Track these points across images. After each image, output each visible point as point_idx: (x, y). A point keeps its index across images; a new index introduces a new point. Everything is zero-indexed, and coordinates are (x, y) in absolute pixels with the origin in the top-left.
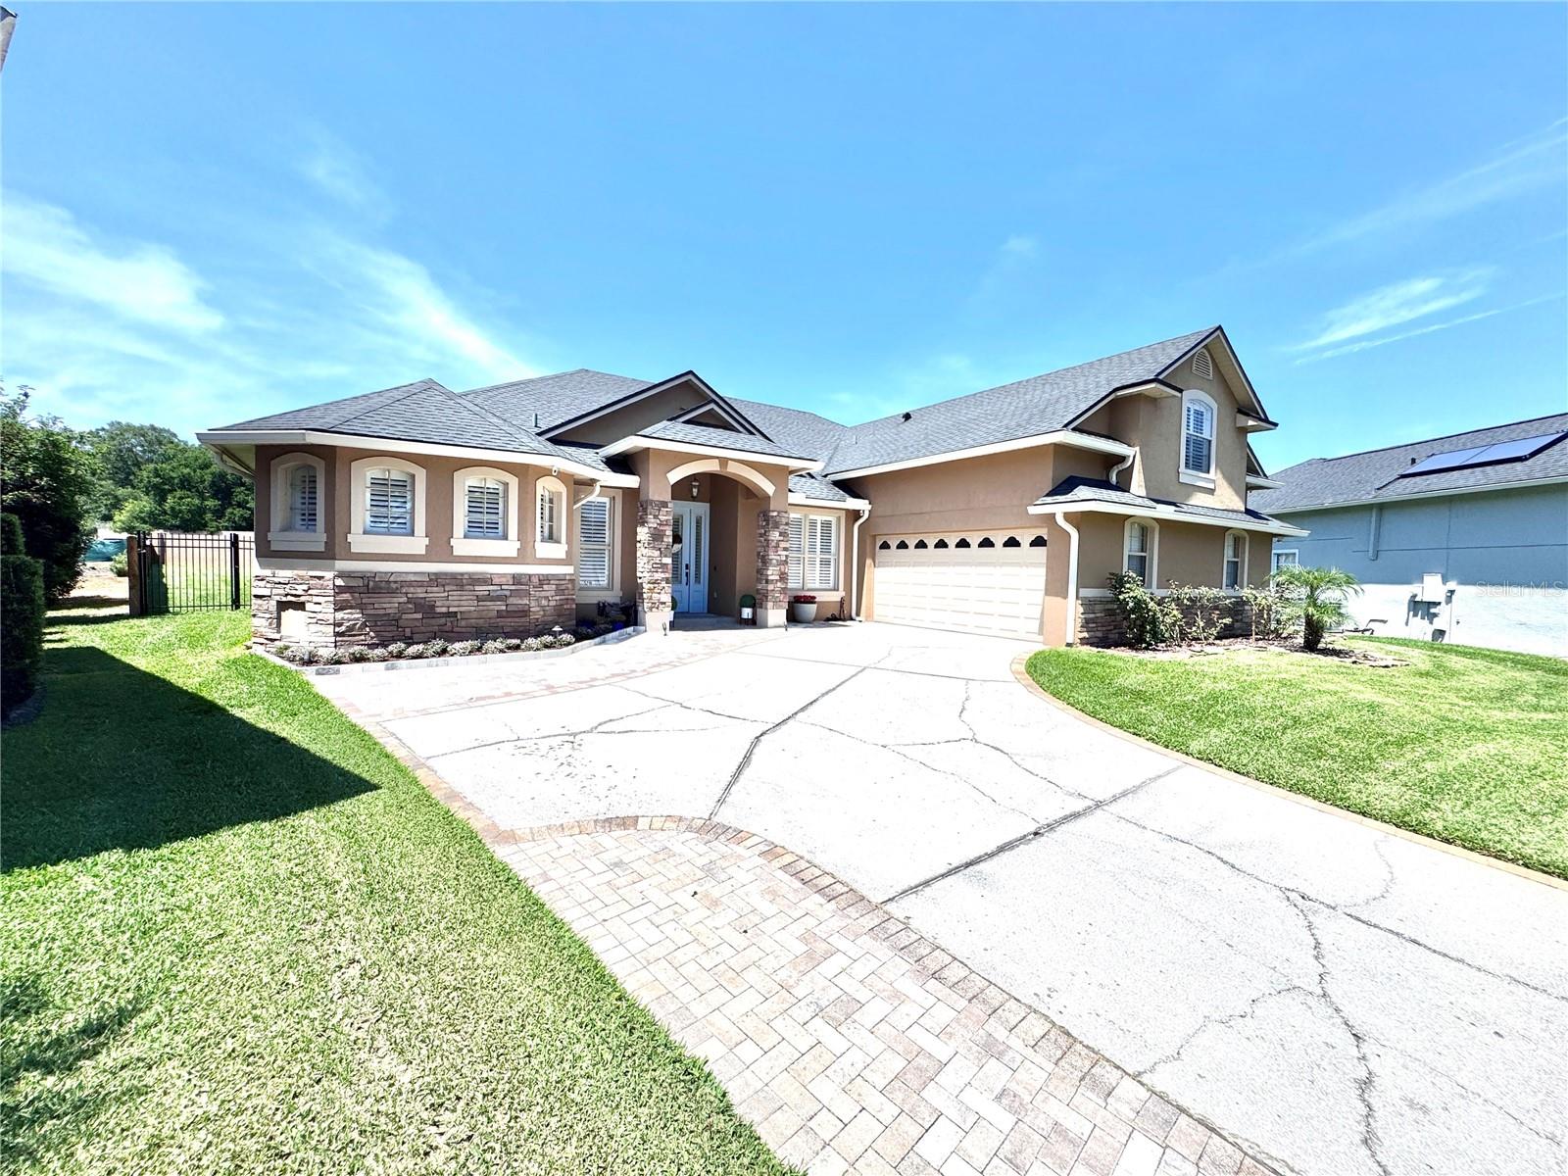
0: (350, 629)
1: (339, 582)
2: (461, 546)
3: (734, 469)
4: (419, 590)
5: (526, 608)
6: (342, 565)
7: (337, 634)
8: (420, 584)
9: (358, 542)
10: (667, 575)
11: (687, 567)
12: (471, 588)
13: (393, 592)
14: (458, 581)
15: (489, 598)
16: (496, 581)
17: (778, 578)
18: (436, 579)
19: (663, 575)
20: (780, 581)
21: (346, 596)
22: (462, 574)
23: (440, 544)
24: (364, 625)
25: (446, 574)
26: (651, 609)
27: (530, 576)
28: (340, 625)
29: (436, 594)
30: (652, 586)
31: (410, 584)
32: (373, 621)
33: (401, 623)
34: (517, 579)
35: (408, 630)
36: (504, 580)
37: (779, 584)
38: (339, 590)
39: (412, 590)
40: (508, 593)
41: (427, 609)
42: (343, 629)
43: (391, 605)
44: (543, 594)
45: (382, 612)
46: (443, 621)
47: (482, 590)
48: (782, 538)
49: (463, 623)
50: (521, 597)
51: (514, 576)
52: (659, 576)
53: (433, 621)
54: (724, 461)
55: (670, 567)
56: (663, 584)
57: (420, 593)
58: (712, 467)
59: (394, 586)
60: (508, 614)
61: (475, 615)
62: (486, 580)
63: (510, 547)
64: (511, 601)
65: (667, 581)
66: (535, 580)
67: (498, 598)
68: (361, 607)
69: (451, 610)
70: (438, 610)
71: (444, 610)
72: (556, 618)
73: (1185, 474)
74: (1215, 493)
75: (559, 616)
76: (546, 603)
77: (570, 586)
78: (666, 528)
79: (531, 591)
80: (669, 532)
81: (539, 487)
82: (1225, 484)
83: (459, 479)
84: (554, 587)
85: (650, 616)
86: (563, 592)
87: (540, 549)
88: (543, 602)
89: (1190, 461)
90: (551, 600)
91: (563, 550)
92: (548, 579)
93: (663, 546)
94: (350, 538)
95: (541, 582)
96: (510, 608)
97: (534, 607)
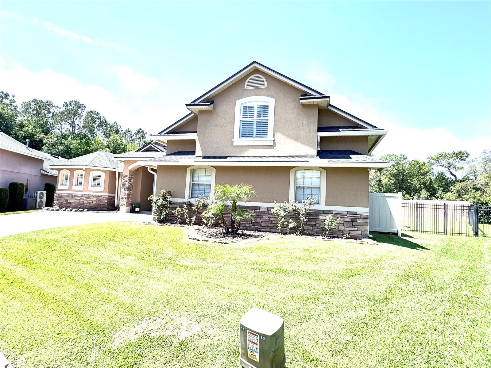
0: (56, 204)
2: (74, 188)
5: (83, 202)
8: (66, 196)
10: (126, 196)
12: (74, 197)
13: (63, 197)
14: (72, 195)
15: (77, 199)
18: (69, 195)
26: (121, 205)
27: (85, 195)
29: (69, 198)
31: (64, 196)
35: (62, 205)
40: (80, 198)
41: (66, 201)
43: (62, 200)
44: (90, 199)
45: (60, 201)
46: (69, 204)
47: (76, 197)
49: (72, 205)
51: (81, 195)
52: (123, 196)
55: (127, 194)
57: (66, 198)
61: (74, 203)
62: (77, 195)
63: (82, 188)
64: (81, 200)
65: (126, 198)
69: (70, 202)
70: (68, 202)
72: (96, 206)
73: (238, 141)
74: (275, 148)
75: (98, 206)
76: (92, 202)
77: (104, 198)
78: (126, 183)
79: (85, 198)
80: (127, 184)
81: (92, 173)
82: (289, 140)
83: (75, 172)
84: (96, 198)
85: (121, 208)
86: (100, 200)
87: (90, 188)
88: (90, 201)
89: (245, 134)
90: (94, 201)
91: (102, 189)
92: (93, 196)
93: (125, 187)
94: (58, 186)
95: (89, 196)
96: (80, 202)
97: (85, 202)
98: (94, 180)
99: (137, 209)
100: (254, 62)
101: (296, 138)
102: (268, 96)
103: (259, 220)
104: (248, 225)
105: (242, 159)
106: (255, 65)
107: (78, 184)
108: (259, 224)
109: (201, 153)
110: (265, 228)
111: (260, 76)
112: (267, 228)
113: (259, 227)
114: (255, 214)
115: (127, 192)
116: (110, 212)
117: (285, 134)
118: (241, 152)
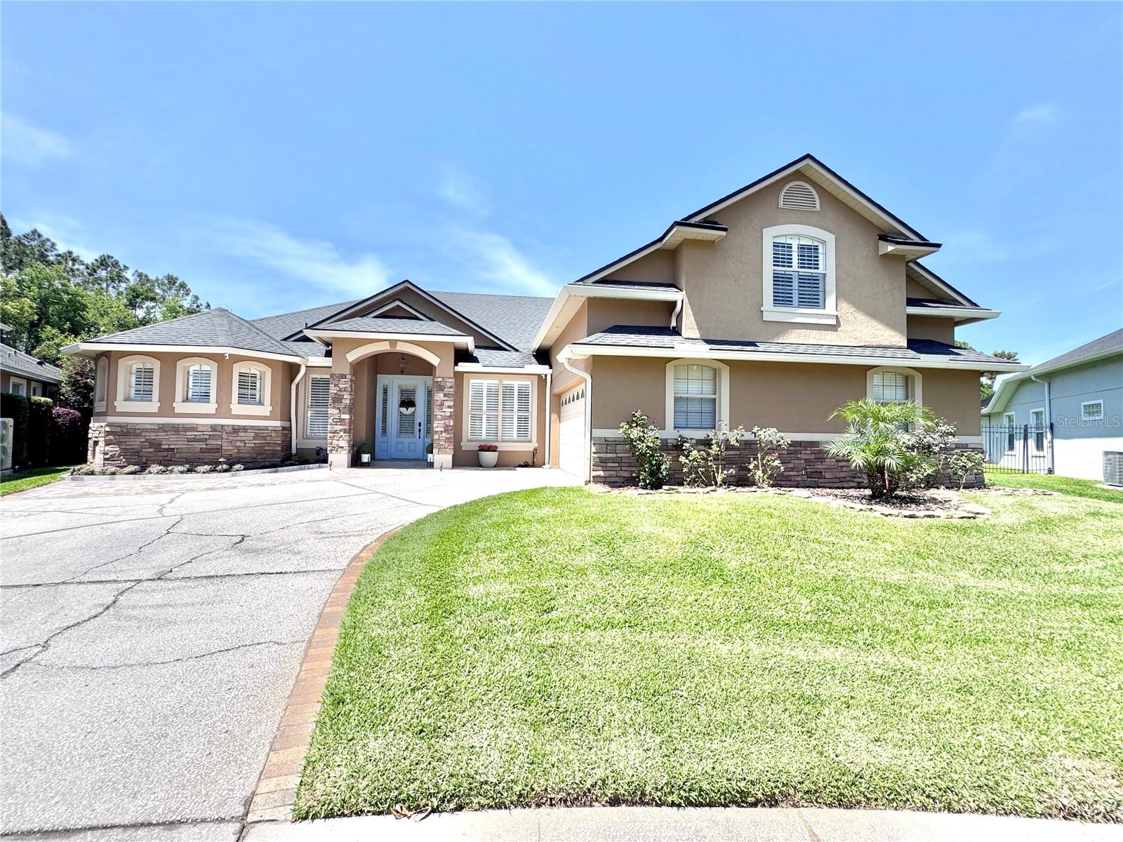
0: (112, 456)
1: (108, 429)
2: (180, 407)
3: (401, 348)
4: (152, 434)
5: (219, 447)
6: (111, 419)
7: (105, 459)
8: (153, 430)
9: (120, 405)
10: (345, 427)
11: (420, 424)
12: (184, 433)
13: (138, 435)
14: (176, 429)
15: (195, 440)
16: (200, 429)
17: (443, 429)
18: (163, 428)
19: (341, 427)
20: (445, 432)
21: (111, 437)
22: (179, 425)
23: (167, 407)
24: (120, 455)
25: (168, 424)
26: (331, 451)
27: (222, 426)
28: (107, 454)
29: (162, 436)
30: (332, 435)
31: (147, 430)
32: (124, 452)
33: (141, 454)
34: (214, 428)
35: (144, 458)
36: (205, 429)
37: (444, 435)
38: (108, 433)
39: (147, 434)
40: (207, 437)
41: (156, 445)
42: (108, 456)
43: (135, 443)
44: (238, 438)
45: (130, 447)
46: (166, 453)
47: (190, 434)
48: (446, 398)
49: (178, 455)
50: (216, 440)
51: (212, 426)
52: (338, 427)
53: (160, 454)
54: (393, 343)
55: (347, 421)
56: (342, 433)
57: (153, 436)
58: (385, 347)
59: (138, 431)
60: (209, 451)
61: (186, 450)
62: (193, 428)
63: (211, 407)
64: (209, 442)
65: (345, 431)
66: (230, 429)
67: (200, 440)
68: (119, 444)
69: (171, 447)
70: (163, 447)
71: (166, 447)
72: (255, 455)
73: (772, 312)
74: (839, 329)
75: (258, 454)
76: (242, 445)
77: (273, 434)
78: (344, 393)
79: (224, 436)
80: (347, 396)
81: (238, 369)
82: (861, 317)
83: (180, 365)
84: (253, 434)
85: (332, 457)
86: (264, 438)
87: (236, 408)
88: (238, 444)
89: (782, 299)
90: (248, 443)
91: (266, 410)
92: (245, 429)
93: (342, 406)
94: (116, 403)
95: (236, 430)
96: (209, 447)
97: (226, 447)
98: (242, 385)
99: (366, 458)
100: (808, 156)
101: (874, 314)
102: (822, 228)
103: (820, 467)
104: (799, 479)
105: (778, 348)
106: (808, 161)
107: (190, 396)
108: (819, 473)
109: (697, 331)
110: (831, 481)
111: (807, 186)
112: (834, 480)
113: (820, 480)
114: (813, 457)
115: (347, 417)
116: (305, 469)
117: (854, 304)
118: (778, 334)
